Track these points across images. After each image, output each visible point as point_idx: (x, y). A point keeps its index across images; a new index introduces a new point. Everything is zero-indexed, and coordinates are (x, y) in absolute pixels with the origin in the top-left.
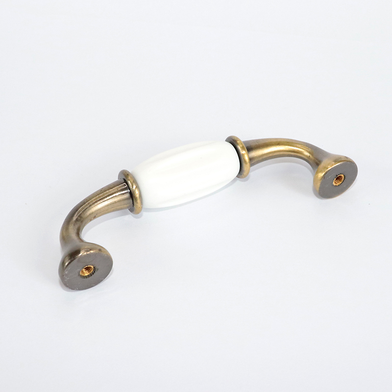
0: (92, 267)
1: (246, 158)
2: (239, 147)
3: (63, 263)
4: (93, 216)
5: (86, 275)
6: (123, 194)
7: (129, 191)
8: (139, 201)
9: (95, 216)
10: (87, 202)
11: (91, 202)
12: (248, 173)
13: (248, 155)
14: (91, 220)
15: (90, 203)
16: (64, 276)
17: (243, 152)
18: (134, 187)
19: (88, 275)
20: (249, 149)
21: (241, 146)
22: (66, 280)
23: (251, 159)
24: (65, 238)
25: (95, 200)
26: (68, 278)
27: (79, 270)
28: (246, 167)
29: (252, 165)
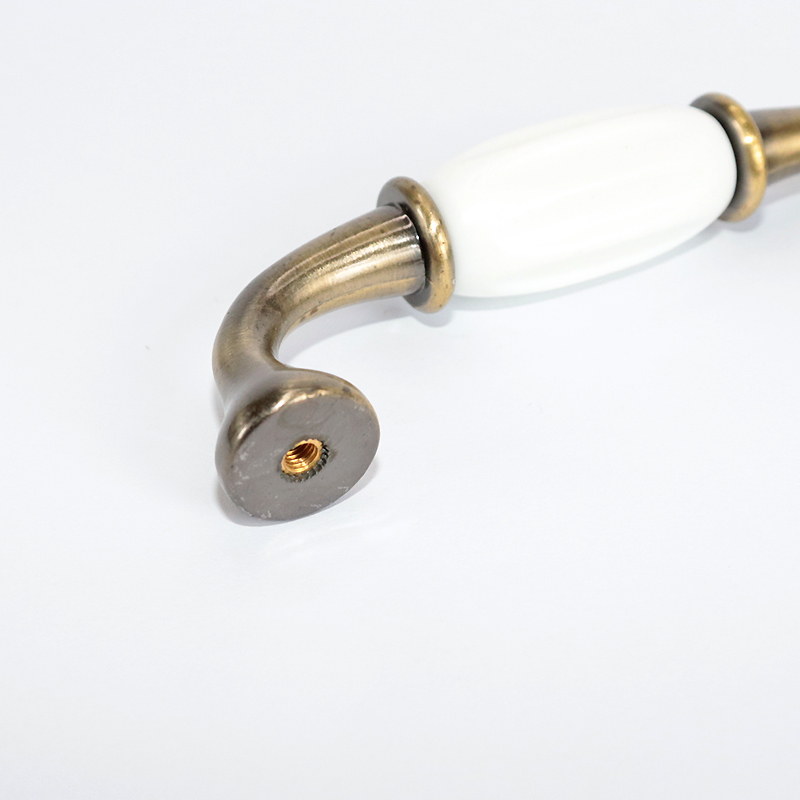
0: (317, 444)
1: (758, 157)
2: (737, 125)
3: (230, 432)
4: (310, 308)
5: (300, 470)
6: (400, 246)
7: (418, 238)
8: (446, 267)
9: (316, 306)
10: (293, 265)
11: (306, 266)
12: (758, 204)
13: (763, 150)
14: (303, 319)
15: (301, 267)
16: (237, 469)
17: (748, 139)
18: (434, 224)
19: (304, 473)
20: (767, 133)
21: (743, 121)
22: (239, 483)
23: (770, 162)
24: (228, 365)
25: (315, 260)
26: (247, 477)
27: (280, 451)
28: (754, 185)
29: (771, 179)
